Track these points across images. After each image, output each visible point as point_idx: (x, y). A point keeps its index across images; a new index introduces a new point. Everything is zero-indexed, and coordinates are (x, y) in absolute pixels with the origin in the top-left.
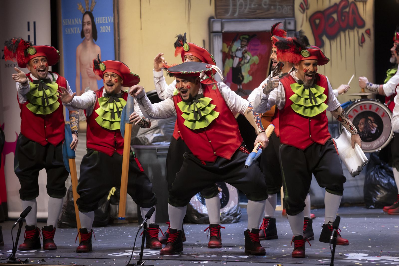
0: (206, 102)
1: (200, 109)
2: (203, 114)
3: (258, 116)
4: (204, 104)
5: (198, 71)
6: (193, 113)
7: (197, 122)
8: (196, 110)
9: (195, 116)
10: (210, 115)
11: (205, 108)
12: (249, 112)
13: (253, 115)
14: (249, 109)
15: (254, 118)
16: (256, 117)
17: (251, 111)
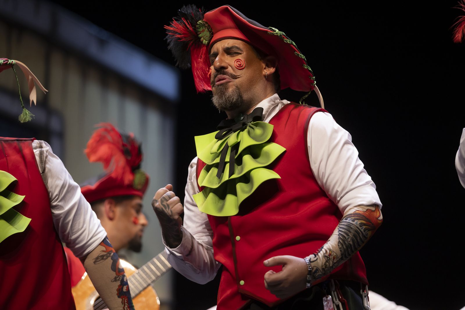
12: (103, 259)
13: (112, 270)
14: (103, 251)
15: (113, 280)
16: (120, 278)
17: (107, 256)
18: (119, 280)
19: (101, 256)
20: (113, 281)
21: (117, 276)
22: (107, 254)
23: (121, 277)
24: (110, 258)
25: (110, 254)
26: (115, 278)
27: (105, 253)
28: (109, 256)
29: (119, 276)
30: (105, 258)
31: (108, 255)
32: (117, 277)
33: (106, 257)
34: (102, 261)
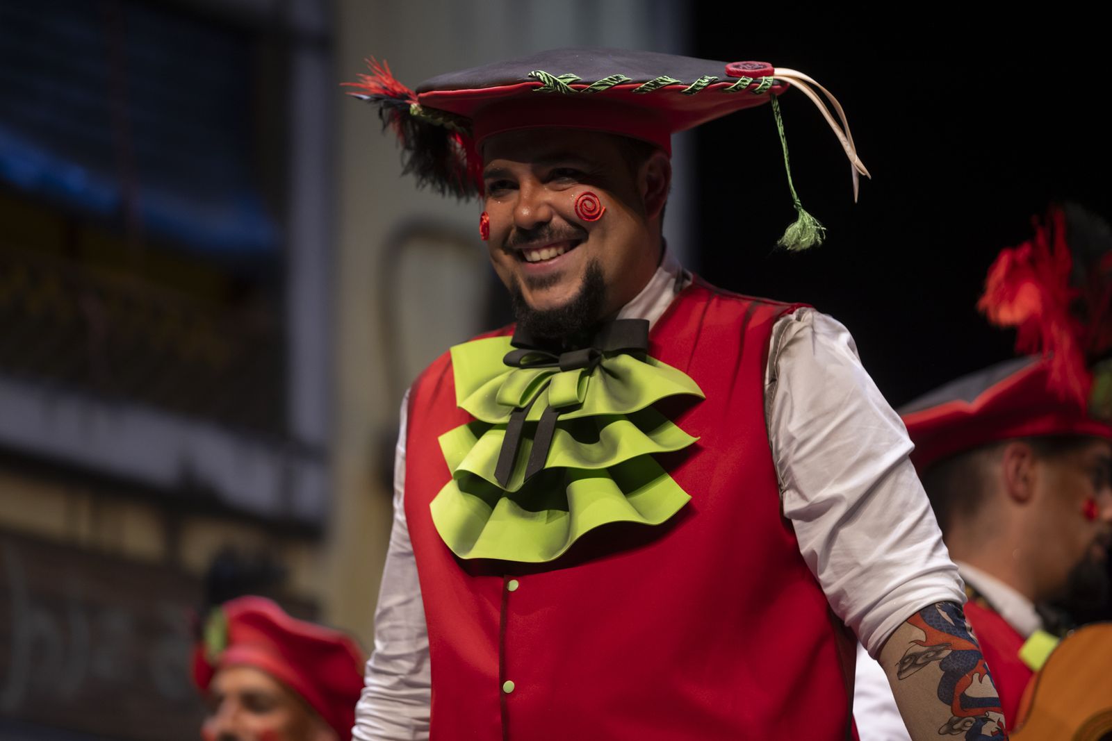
0: (637, 391)
1: (562, 417)
2: (559, 457)
3: (987, 719)
4: (612, 395)
5: (673, 81)
6: (503, 432)
7: (503, 505)
8: (535, 415)
9: (508, 460)
10: (607, 484)
11: (607, 419)
12: (914, 665)
13: (942, 700)
14: (918, 642)
15: (945, 728)
16: (964, 725)
17: (927, 657)
18: (960, 730)
19: (911, 656)
20: (942, 731)
21: (956, 718)
22: (928, 651)
23: (971, 722)
24: (934, 665)
25: (938, 652)
26: (950, 724)
27: (923, 649)
28: (934, 658)
29: (962, 718)
30: (919, 661)
31: (931, 654)
32: (957, 722)
33: (923, 661)
34: (912, 671)
